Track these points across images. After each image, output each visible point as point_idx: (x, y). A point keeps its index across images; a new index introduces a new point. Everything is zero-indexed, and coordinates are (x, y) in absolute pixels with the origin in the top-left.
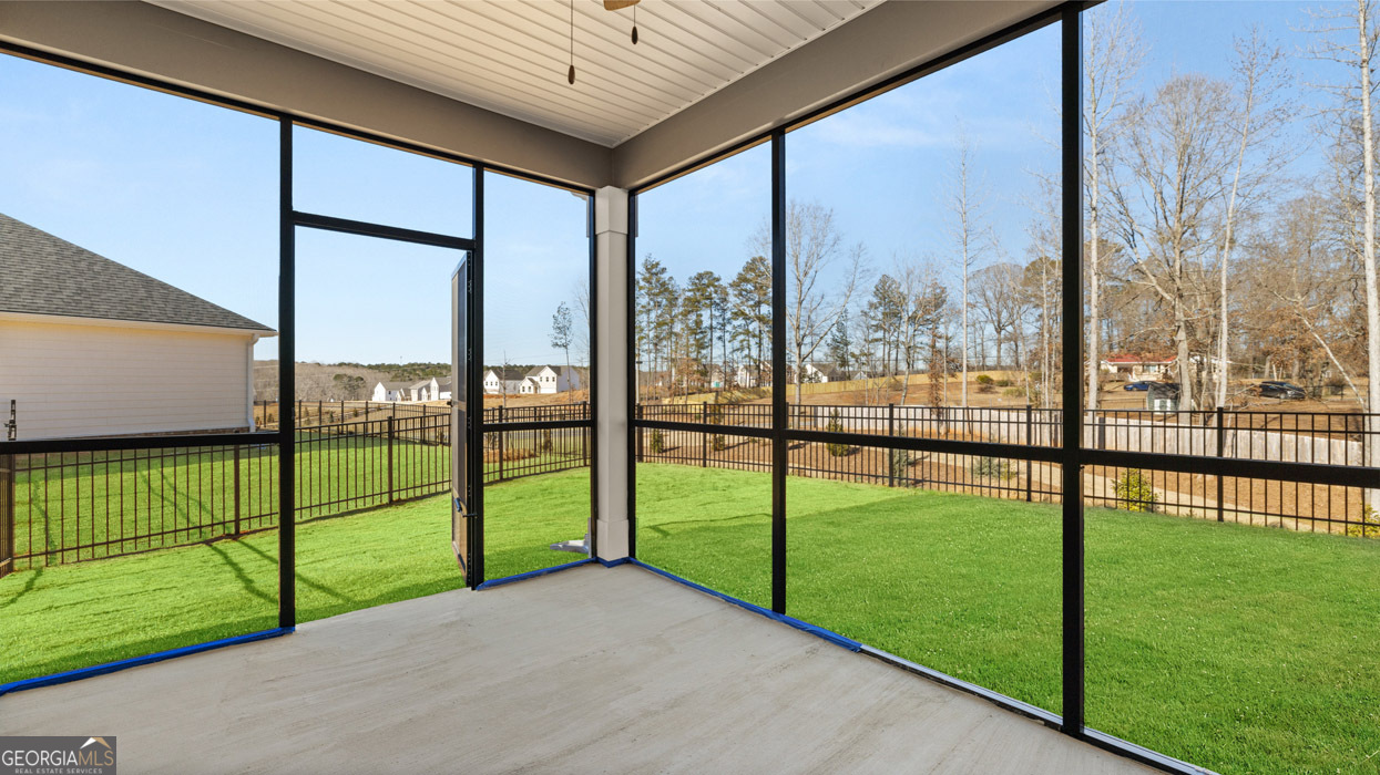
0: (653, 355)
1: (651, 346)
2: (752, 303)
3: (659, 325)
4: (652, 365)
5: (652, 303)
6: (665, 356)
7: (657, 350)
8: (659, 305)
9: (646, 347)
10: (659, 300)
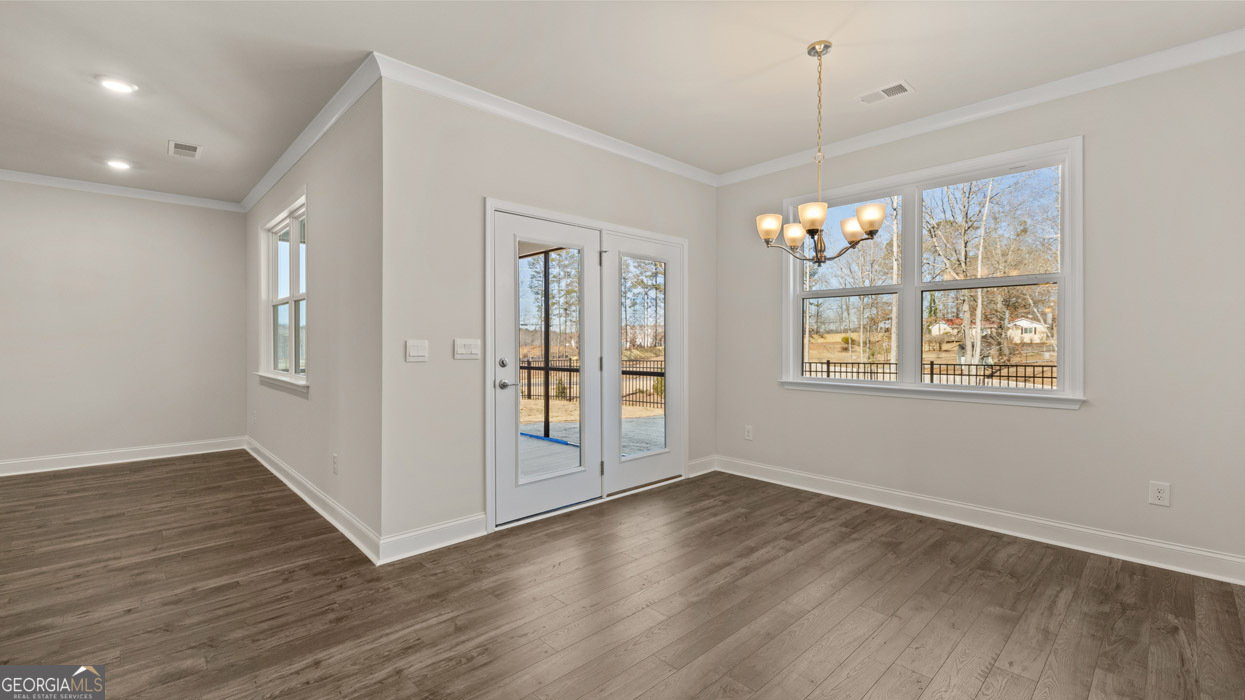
0: (563, 319)
1: (562, 311)
2: (649, 273)
3: (568, 293)
4: (563, 328)
5: (562, 273)
6: (574, 319)
7: (566, 314)
8: (568, 275)
9: (556, 312)
10: (569, 270)
